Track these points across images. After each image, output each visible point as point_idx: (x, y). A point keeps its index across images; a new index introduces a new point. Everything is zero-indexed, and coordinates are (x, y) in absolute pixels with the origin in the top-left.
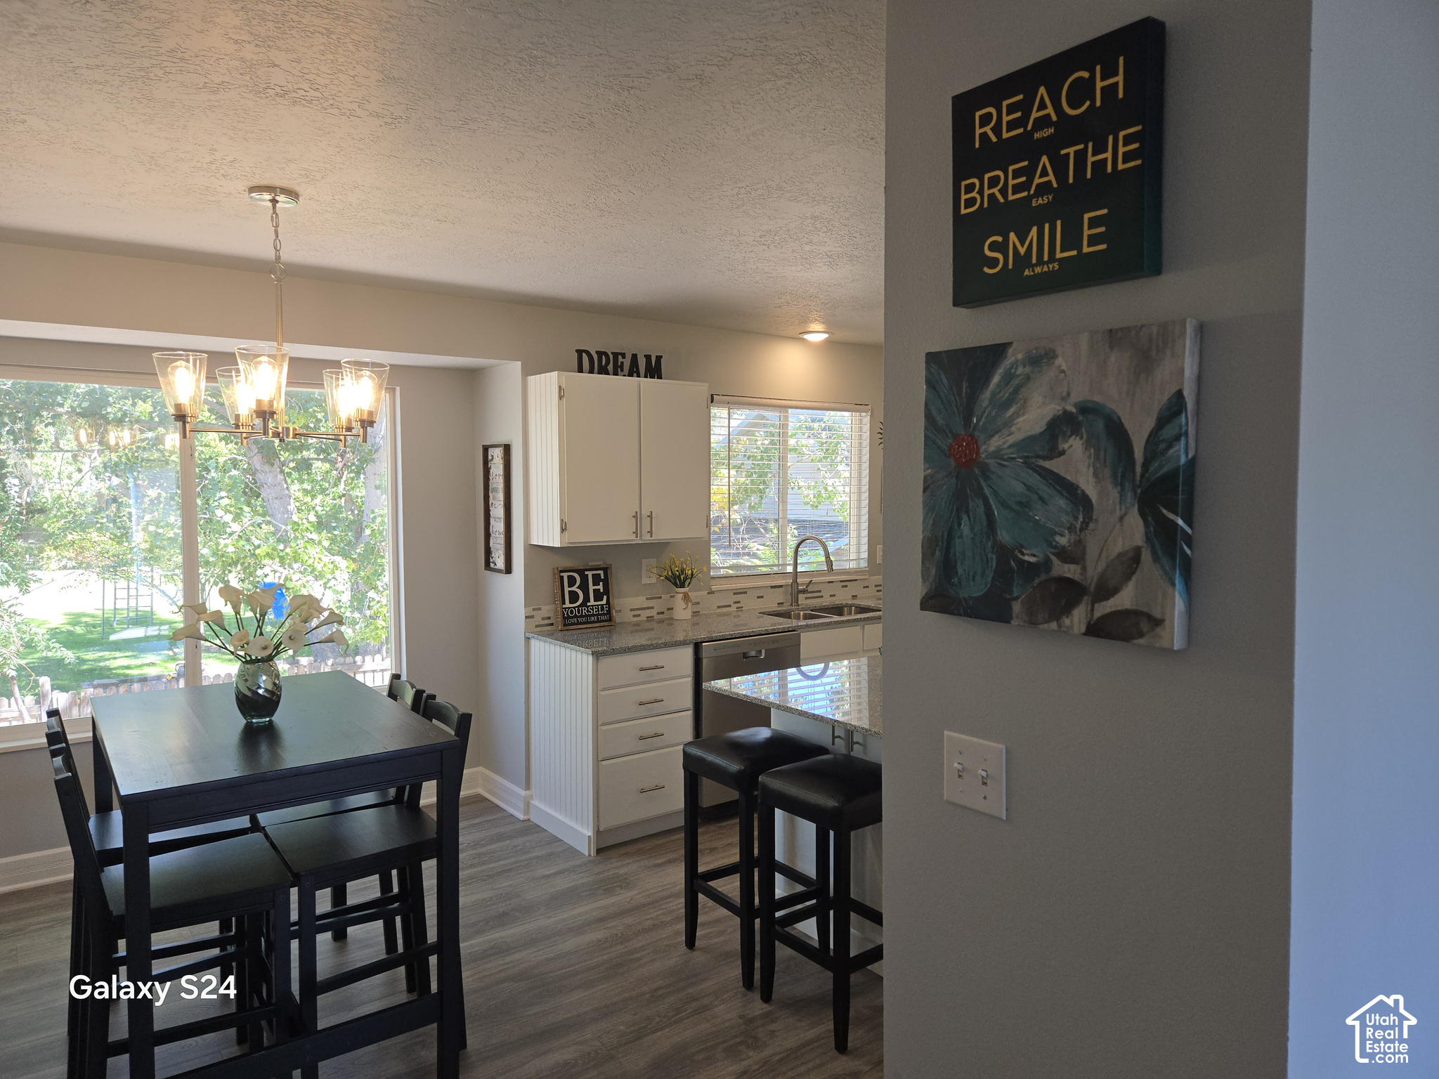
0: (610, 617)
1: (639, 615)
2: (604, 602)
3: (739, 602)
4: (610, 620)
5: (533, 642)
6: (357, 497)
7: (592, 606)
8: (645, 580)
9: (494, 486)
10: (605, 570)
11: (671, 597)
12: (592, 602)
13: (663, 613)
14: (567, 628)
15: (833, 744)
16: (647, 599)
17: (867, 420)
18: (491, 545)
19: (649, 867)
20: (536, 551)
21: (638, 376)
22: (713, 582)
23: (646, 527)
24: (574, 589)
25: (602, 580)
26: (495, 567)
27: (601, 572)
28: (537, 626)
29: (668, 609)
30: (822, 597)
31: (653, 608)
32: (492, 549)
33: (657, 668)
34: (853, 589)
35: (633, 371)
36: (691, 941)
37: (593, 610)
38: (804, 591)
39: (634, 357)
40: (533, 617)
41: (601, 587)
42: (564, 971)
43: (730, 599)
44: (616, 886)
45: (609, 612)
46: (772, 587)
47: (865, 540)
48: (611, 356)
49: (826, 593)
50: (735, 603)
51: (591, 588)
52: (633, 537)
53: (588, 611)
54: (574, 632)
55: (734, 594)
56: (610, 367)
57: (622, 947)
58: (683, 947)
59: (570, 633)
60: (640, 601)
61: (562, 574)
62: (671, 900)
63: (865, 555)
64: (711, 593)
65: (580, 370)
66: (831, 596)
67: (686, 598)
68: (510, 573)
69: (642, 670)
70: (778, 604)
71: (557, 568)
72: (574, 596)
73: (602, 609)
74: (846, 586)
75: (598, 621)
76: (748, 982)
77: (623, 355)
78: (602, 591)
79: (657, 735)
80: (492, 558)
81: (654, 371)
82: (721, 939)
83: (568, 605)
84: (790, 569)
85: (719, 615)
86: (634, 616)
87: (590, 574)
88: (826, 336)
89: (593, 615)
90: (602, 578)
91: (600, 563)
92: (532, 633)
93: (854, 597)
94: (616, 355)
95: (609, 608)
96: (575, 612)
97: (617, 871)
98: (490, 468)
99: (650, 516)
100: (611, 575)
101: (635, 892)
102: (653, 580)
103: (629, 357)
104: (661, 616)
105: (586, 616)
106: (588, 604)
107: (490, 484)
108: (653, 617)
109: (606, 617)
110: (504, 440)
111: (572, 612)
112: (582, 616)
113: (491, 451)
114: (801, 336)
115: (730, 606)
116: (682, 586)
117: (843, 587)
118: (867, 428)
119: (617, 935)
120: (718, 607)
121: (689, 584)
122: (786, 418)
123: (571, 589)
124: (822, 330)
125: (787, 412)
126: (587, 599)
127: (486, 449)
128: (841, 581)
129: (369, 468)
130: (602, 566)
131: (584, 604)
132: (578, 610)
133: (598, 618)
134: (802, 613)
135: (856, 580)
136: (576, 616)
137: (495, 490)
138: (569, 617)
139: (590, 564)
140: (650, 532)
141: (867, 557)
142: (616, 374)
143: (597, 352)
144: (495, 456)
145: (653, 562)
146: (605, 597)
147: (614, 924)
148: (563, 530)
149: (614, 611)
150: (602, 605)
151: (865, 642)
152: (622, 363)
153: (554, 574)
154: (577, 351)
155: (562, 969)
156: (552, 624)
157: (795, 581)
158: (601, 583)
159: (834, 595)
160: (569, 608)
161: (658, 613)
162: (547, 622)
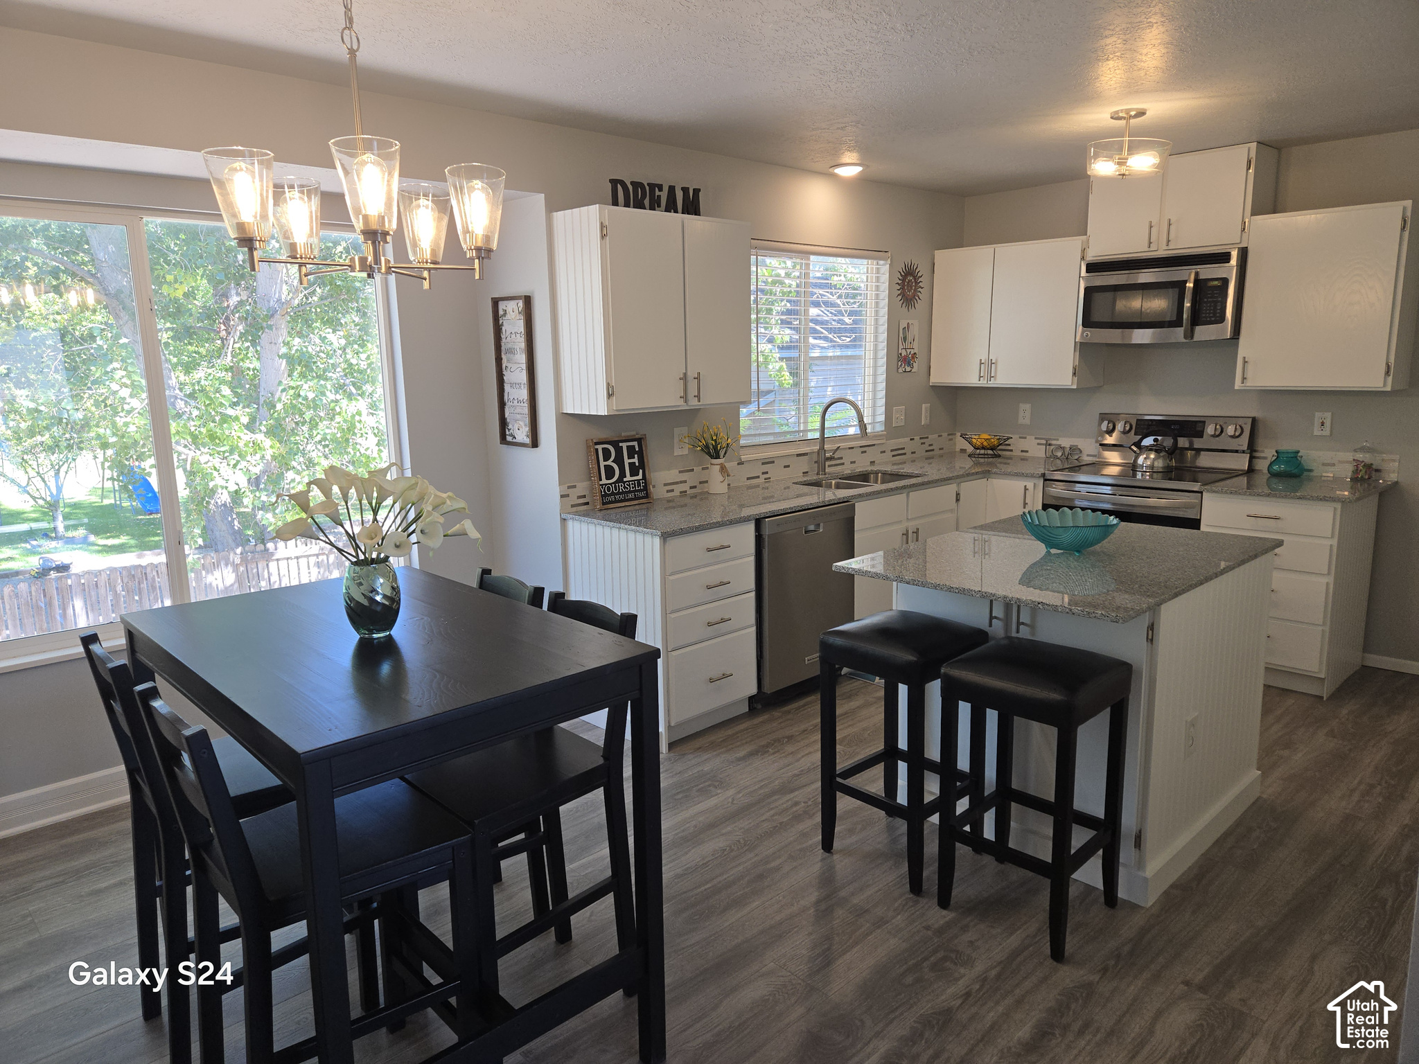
0: (647, 493)
1: (672, 491)
2: (640, 477)
3: (767, 473)
4: (647, 496)
5: (570, 524)
6: (249, 369)
7: (629, 481)
8: (677, 452)
9: (509, 346)
10: (639, 441)
11: (703, 469)
12: (628, 478)
13: (695, 487)
14: (606, 506)
15: (991, 625)
16: (680, 472)
17: (885, 268)
18: (506, 416)
19: (732, 762)
20: (569, 421)
21: (676, 212)
22: (742, 451)
23: (693, 391)
24: (609, 463)
25: (636, 453)
26: (514, 440)
27: (635, 444)
28: (573, 506)
29: (701, 483)
30: (843, 464)
31: (685, 482)
32: (508, 420)
33: (723, 547)
34: (873, 454)
35: (671, 207)
36: (827, 845)
37: (629, 485)
38: (831, 458)
39: (672, 189)
40: (568, 496)
41: (636, 460)
42: (703, 888)
43: (758, 470)
44: (709, 786)
45: (646, 488)
46: (799, 455)
47: (882, 402)
48: (647, 188)
49: (846, 460)
50: (763, 473)
51: (627, 461)
52: (681, 402)
53: (625, 487)
54: (617, 510)
55: (763, 464)
56: (647, 202)
57: (751, 855)
58: (819, 851)
59: (609, 511)
60: (672, 475)
61: (597, 447)
62: (776, 797)
63: (882, 418)
64: (741, 463)
65: (615, 203)
66: (851, 463)
67: (723, 469)
68: (537, 447)
69: (709, 550)
70: (803, 473)
71: (592, 440)
72: (610, 472)
73: (639, 485)
74: (865, 452)
75: (636, 498)
76: (916, 886)
77: (660, 188)
78: (637, 464)
79: (723, 621)
80: (509, 430)
81: (692, 207)
82: (854, 838)
83: (604, 481)
84: (817, 435)
85: (750, 487)
86: (668, 491)
87: (624, 445)
88: (859, 169)
89: (630, 492)
90: (637, 449)
91: (631, 433)
92: (569, 513)
93: (872, 463)
94: (652, 186)
95: (645, 483)
96: (612, 488)
97: (700, 768)
98: (502, 325)
99: (698, 378)
100: (646, 446)
101: (731, 792)
102: (686, 452)
103: (666, 189)
104: (693, 491)
105: (623, 493)
106: (625, 479)
107: (503, 344)
108: (686, 492)
109: (643, 493)
110: (522, 290)
111: (609, 490)
112: (619, 493)
113: (502, 305)
114: (831, 170)
115: (758, 477)
116: (718, 457)
117: (862, 452)
118: (885, 277)
119: (739, 841)
120: (748, 479)
121: (725, 453)
122: (808, 265)
123: (607, 463)
124: (858, 162)
125: (809, 259)
126: (623, 474)
127: (496, 302)
128: (861, 447)
129: (265, 337)
130: (637, 436)
131: (620, 480)
132: (615, 486)
133: (635, 495)
134: (833, 482)
135: (874, 445)
136: (613, 494)
137: (511, 351)
138: (606, 495)
139: (623, 434)
140: (698, 397)
141: (884, 420)
142: (652, 208)
143: (632, 183)
144: (509, 310)
145: (685, 430)
146: (641, 471)
147: (729, 828)
148: (610, 396)
149: (651, 486)
150: (638, 480)
151: (909, 512)
152: (659, 197)
153: (588, 447)
154: (612, 181)
155: (699, 886)
156: (587, 504)
157: (822, 448)
158: (636, 456)
159: (854, 462)
160: (606, 485)
161: (691, 488)
162: (582, 501)
